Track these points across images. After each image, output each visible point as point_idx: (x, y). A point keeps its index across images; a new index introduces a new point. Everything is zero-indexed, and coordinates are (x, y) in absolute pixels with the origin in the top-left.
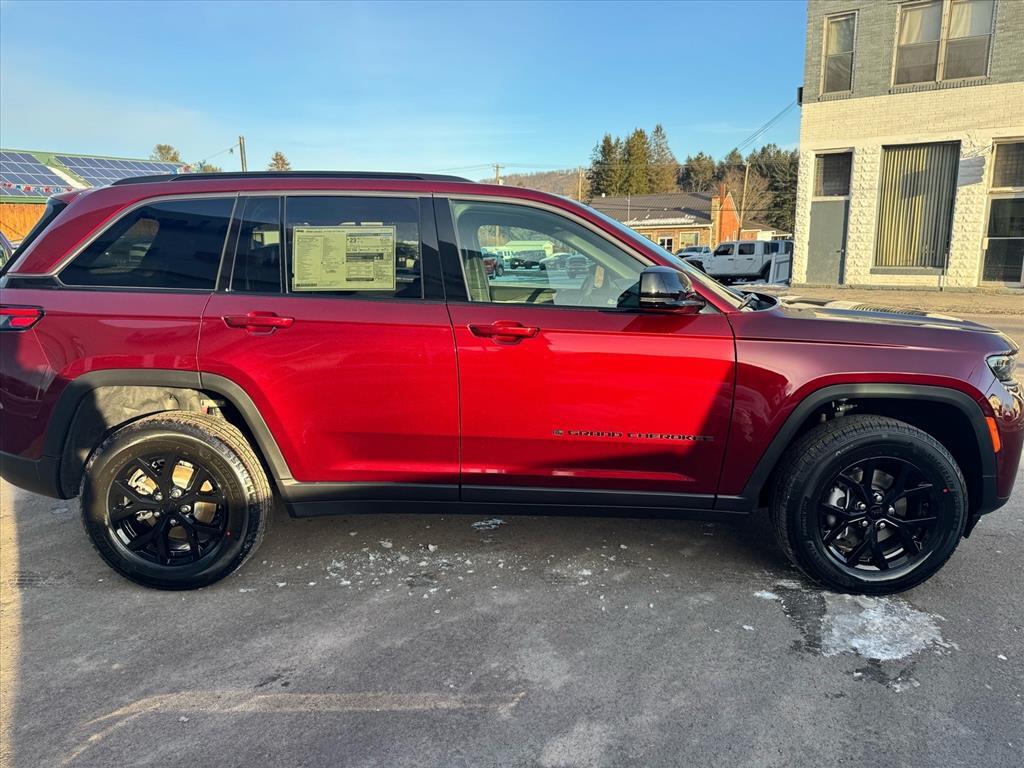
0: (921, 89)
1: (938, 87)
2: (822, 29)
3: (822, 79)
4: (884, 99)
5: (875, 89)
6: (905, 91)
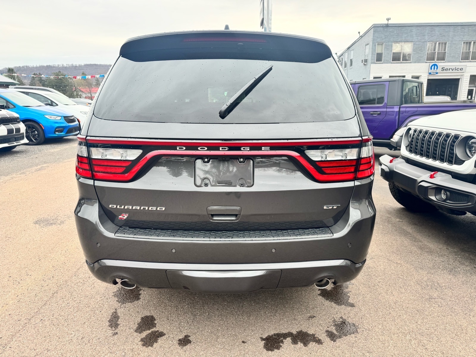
0: (398, 63)
1: (401, 63)
2: (376, 46)
3: (376, 58)
4: (389, 65)
5: (387, 62)
6: (394, 63)
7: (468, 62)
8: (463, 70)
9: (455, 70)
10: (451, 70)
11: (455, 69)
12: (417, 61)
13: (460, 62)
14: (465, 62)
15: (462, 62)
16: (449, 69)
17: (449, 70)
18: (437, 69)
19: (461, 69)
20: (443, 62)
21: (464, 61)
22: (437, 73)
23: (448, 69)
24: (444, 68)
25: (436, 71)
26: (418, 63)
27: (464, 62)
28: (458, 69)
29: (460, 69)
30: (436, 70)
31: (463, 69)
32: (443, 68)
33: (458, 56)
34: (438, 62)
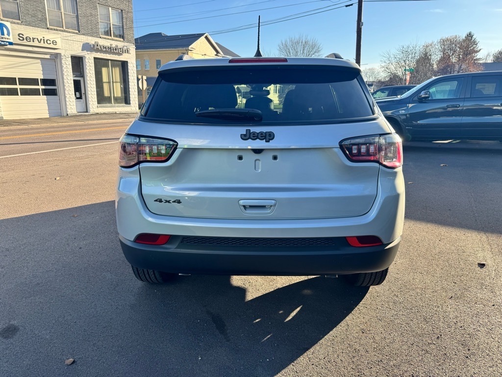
7: (62, 31)
8: (57, 44)
9: (44, 43)
10: (36, 40)
11: (44, 40)
13: (48, 28)
14: (57, 30)
15: (51, 29)
16: (33, 39)
17: (33, 41)
18: (8, 34)
19: (54, 42)
20: (18, 23)
21: (56, 28)
22: (11, 44)
23: (30, 39)
24: (23, 35)
25: (8, 39)
27: (55, 30)
28: (49, 42)
29: (51, 42)
30: (8, 37)
31: (56, 42)
32: (21, 35)
33: (42, 15)
34: (7, 21)
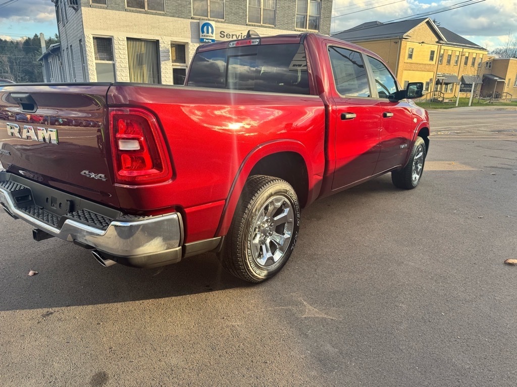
0: (140, 12)
1: (146, 13)
5: (118, 7)
6: (133, 11)
7: (259, 26)
11: (241, 36)
12: (176, 13)
13: (247, 25)
14: (254, 26)
15: (250, 25)
16: (233, 35)
17: (232, 38)
18: (212, 33)
20: (222, 22)
22: (213, 41)
23: (230, 35)
25: (211, 37)
26: (178, 17)
32: (222, 33)
33: (243, 13)
34: (213, 21)
